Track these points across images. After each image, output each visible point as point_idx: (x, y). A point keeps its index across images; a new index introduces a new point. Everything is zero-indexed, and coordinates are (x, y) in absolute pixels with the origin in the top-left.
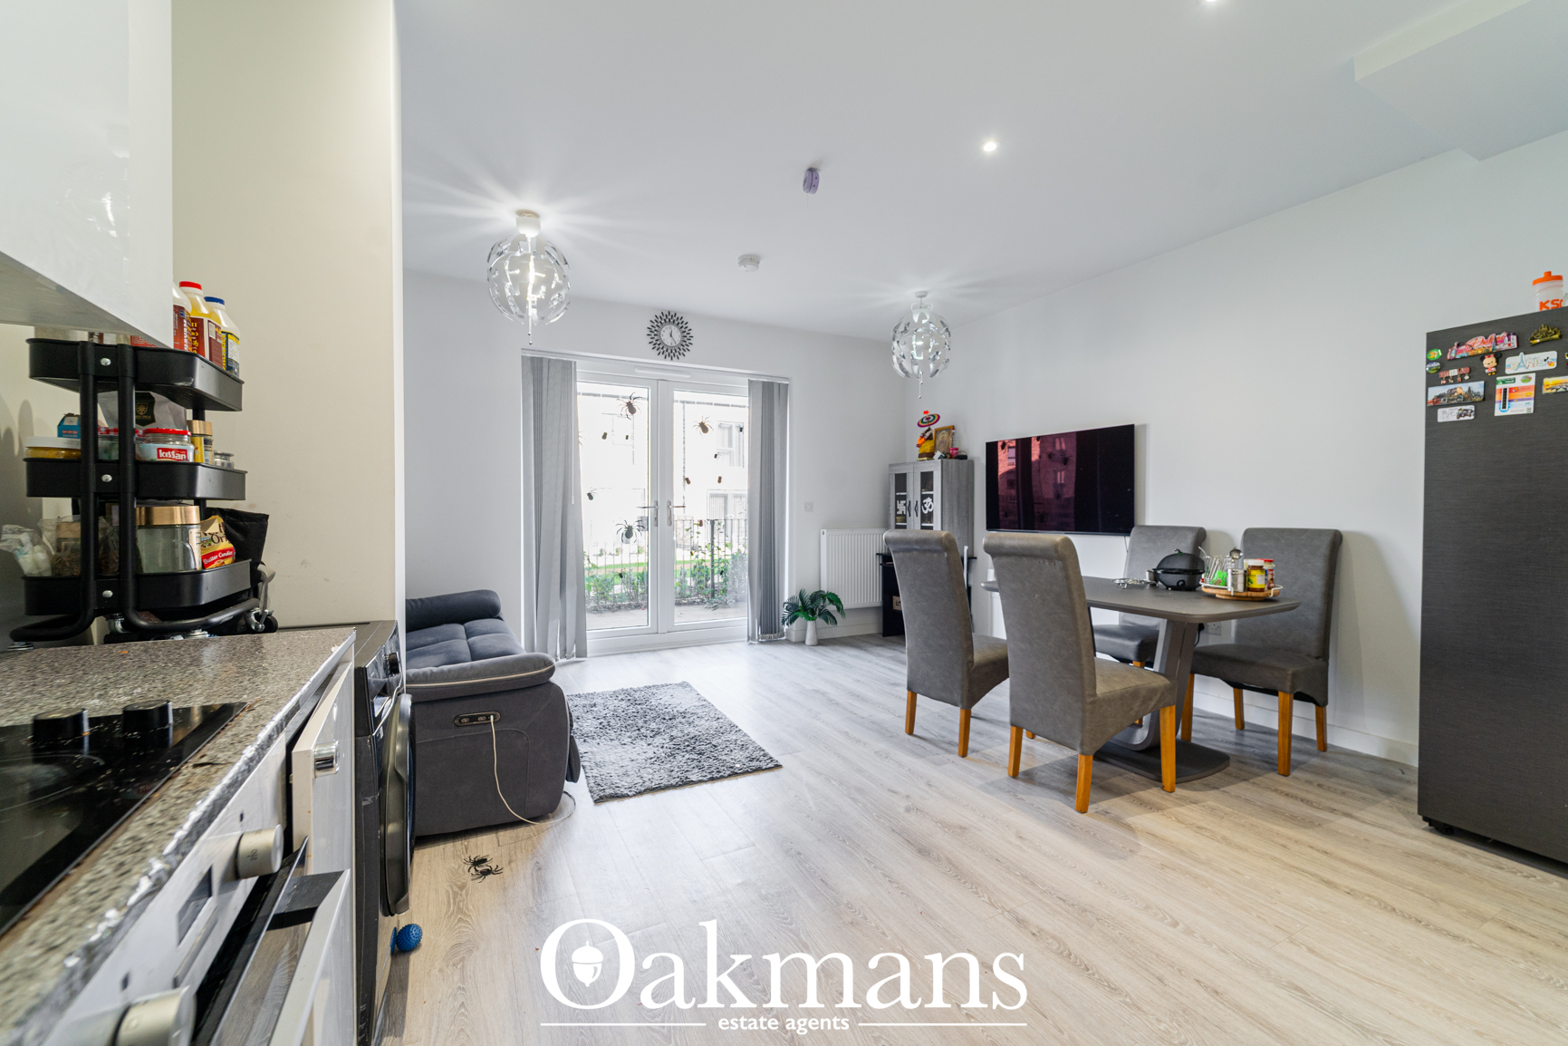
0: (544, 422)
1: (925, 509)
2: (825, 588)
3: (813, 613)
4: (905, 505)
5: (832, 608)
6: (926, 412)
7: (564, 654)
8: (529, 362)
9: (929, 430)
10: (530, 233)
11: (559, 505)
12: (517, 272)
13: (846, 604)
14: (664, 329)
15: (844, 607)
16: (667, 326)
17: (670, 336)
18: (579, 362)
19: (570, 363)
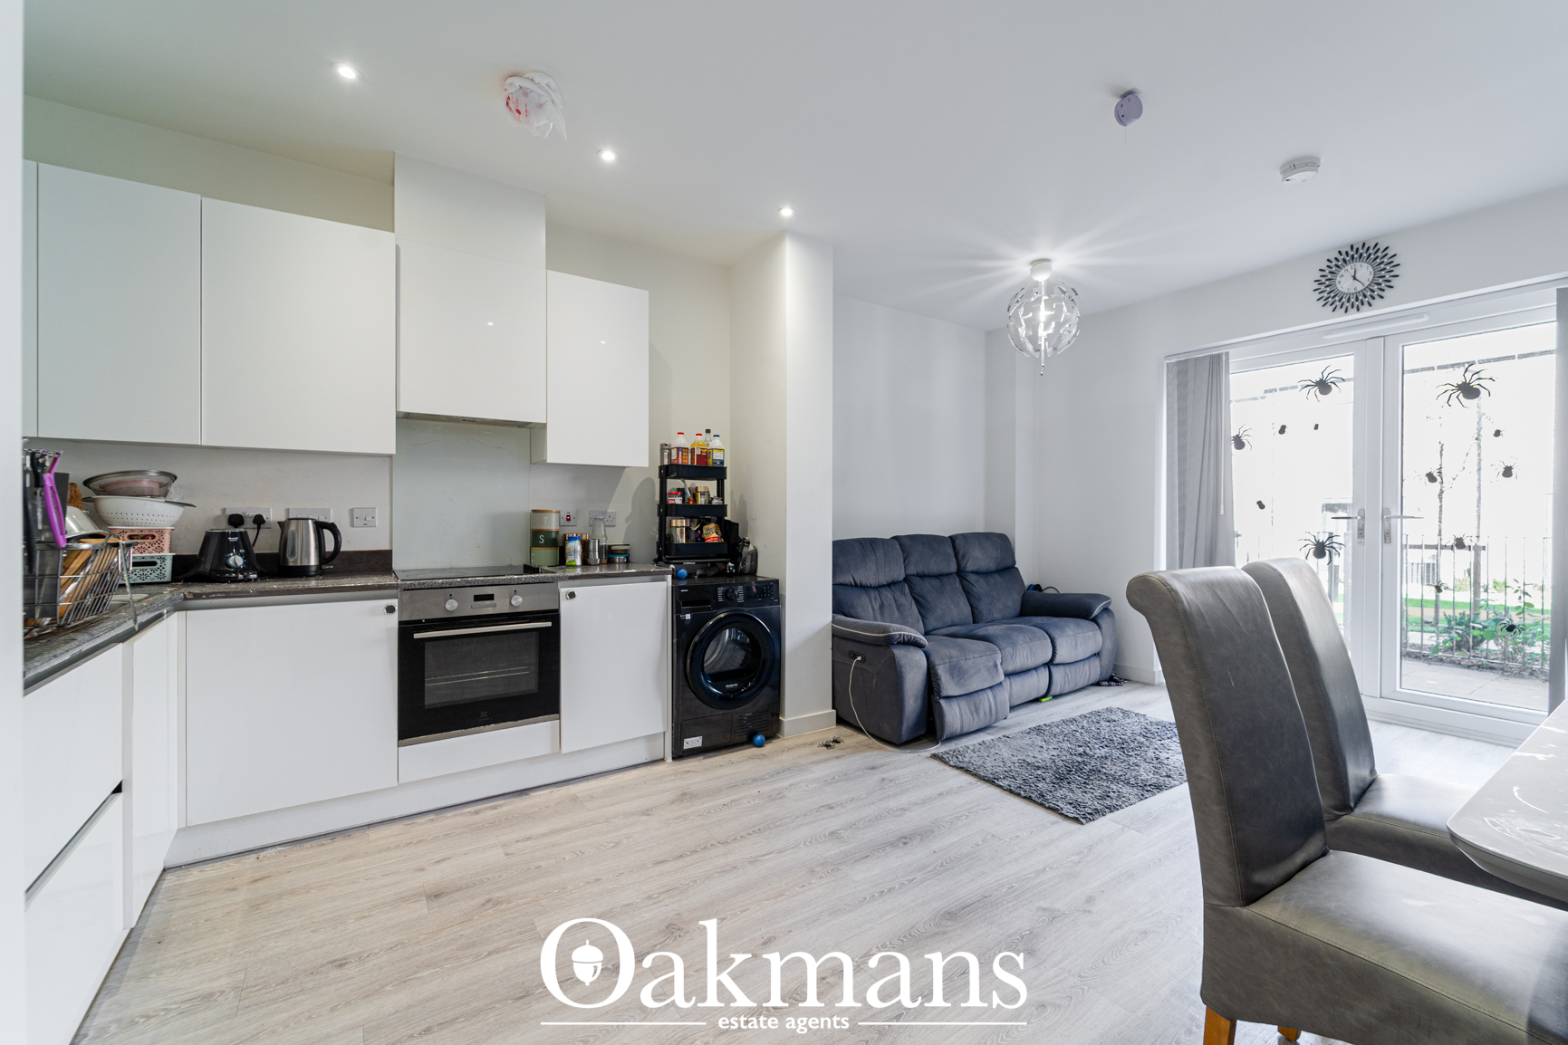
8: (1175, 368)
10: (1042, 278)
12: (1031, 315)
14: (1342, 273)
16: (1349, 267)
17: (1354, 279)
18: (1233, 352)
19: (1219, 356)
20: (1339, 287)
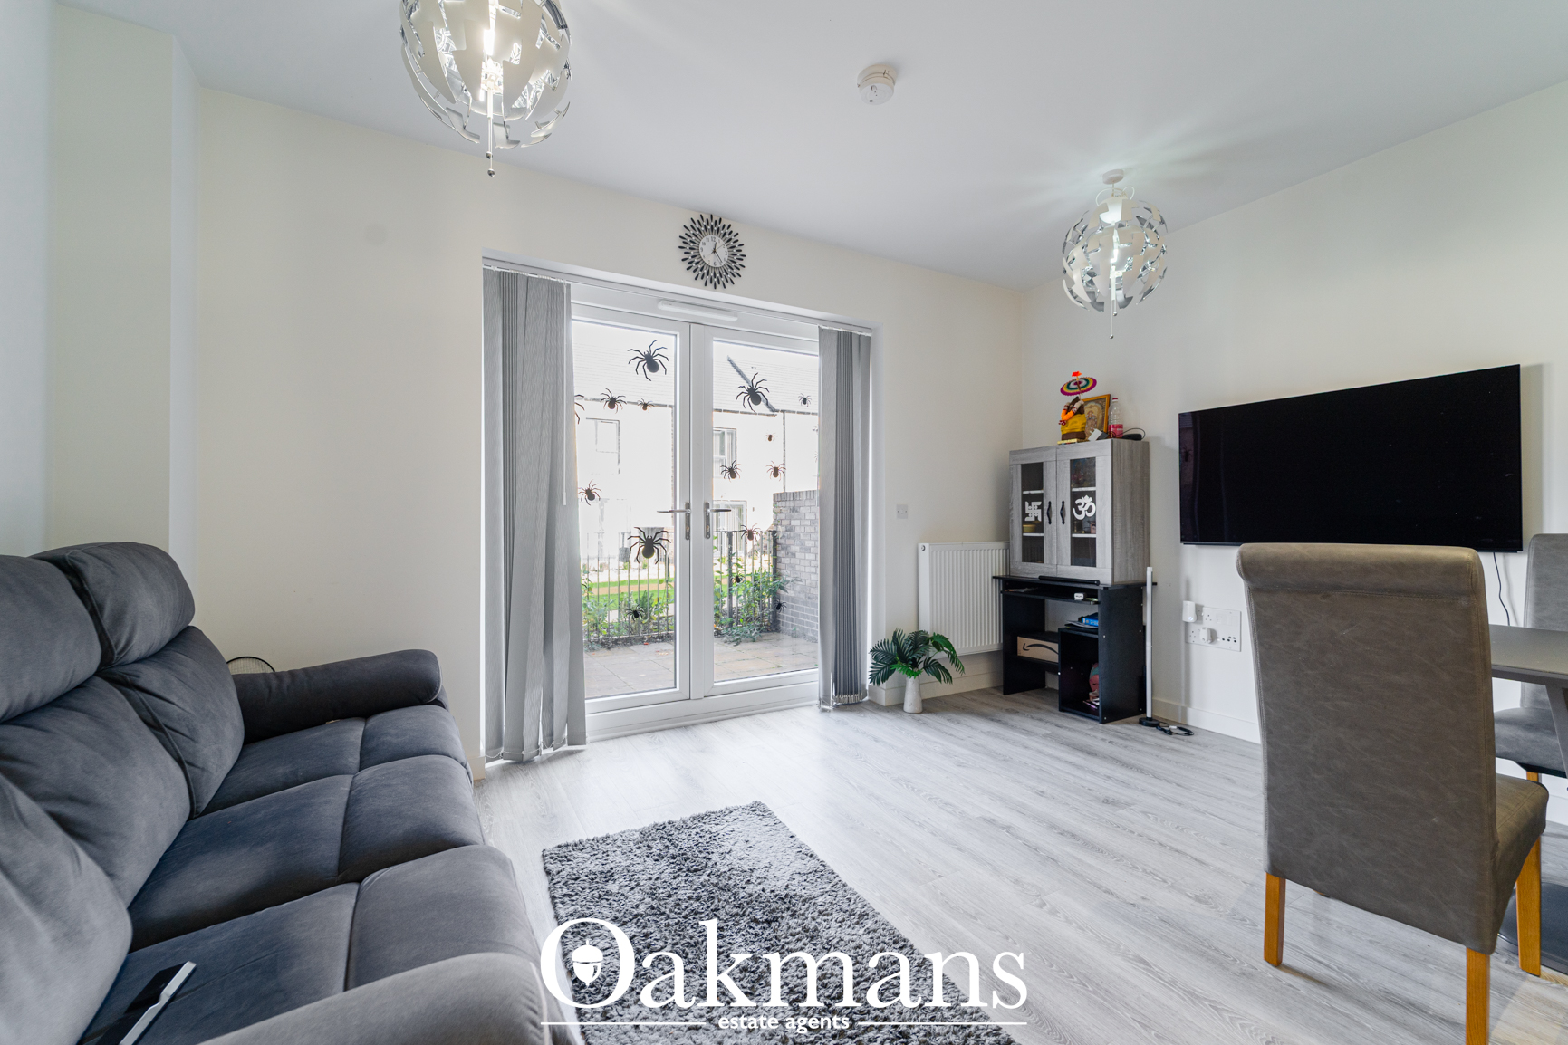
0: (519, 374)
1: (1079, 513)
2: (927, 627)
3: (915, 665)
4: (1041, 507)
5: (941, 656)
6: (1075, 374)
7: (549, 742)
8: (496, 280)
9: (1077, 400)
11: (543, 506)
13: (961, 649)
14: (704, 240)
15: (958, 654)
16: (709, 237)
17: (713, 251)
18: (575, 287)
19: (560, 286)
20: (702, 255)
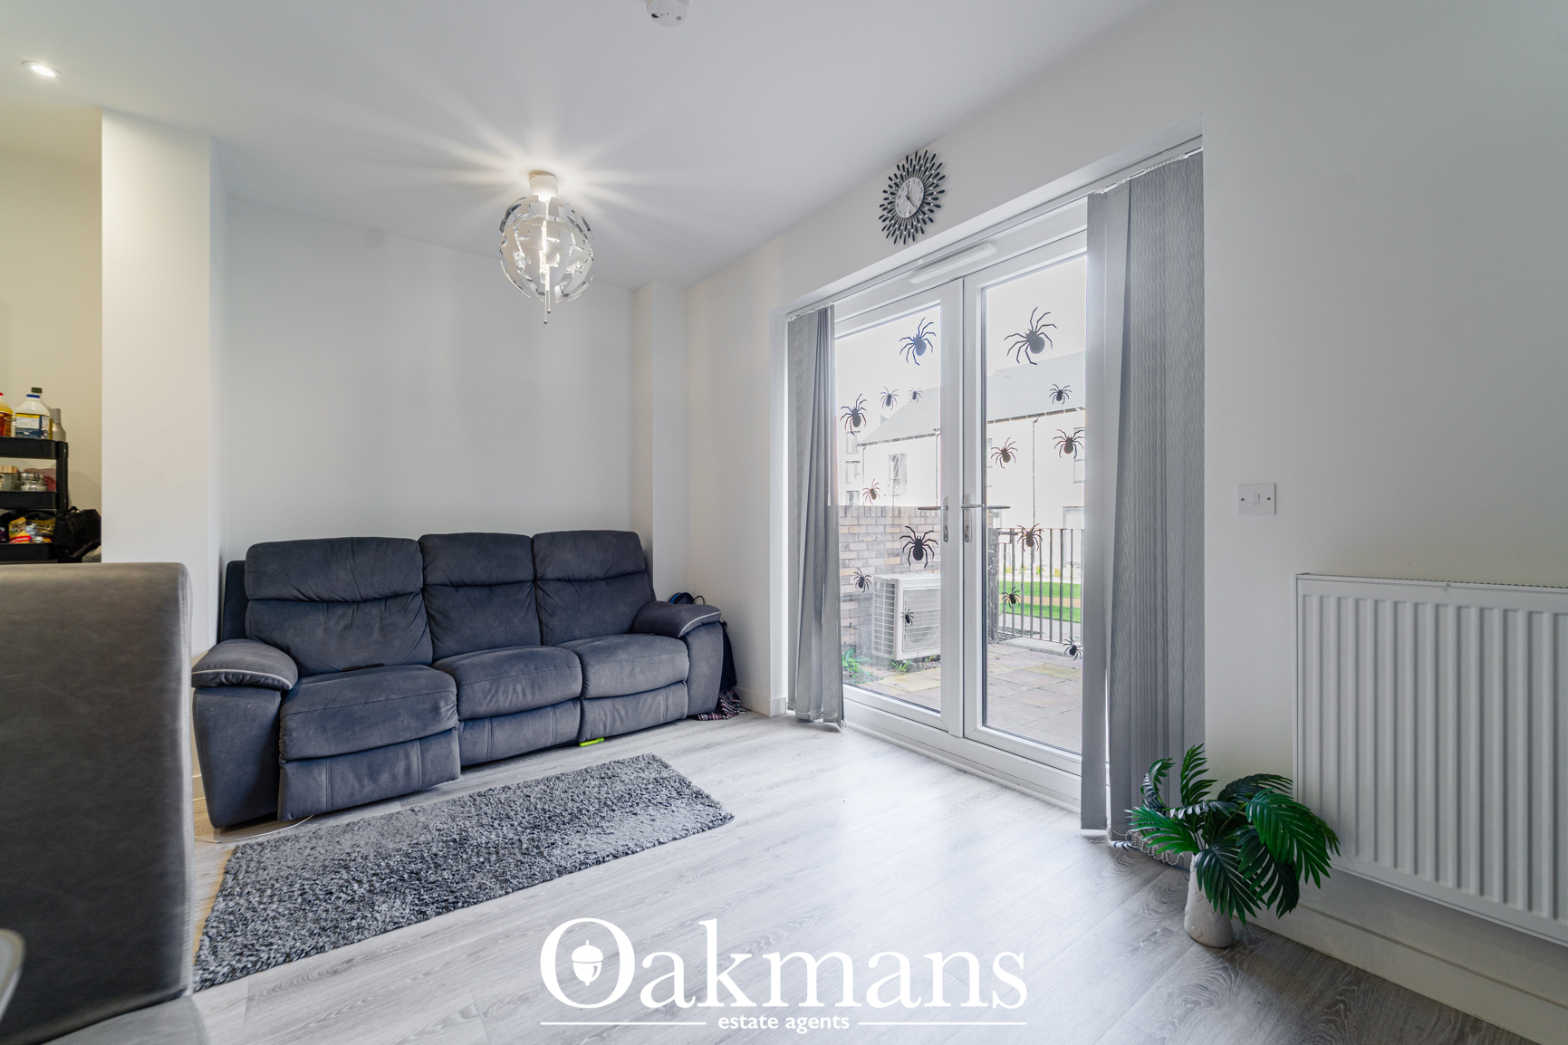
8: (793, 328)
10: (545, 195)
14: (900, 193)
16: (905, 184)
17: (908, 198)
19: (826, 310)
20: (902, 216)
